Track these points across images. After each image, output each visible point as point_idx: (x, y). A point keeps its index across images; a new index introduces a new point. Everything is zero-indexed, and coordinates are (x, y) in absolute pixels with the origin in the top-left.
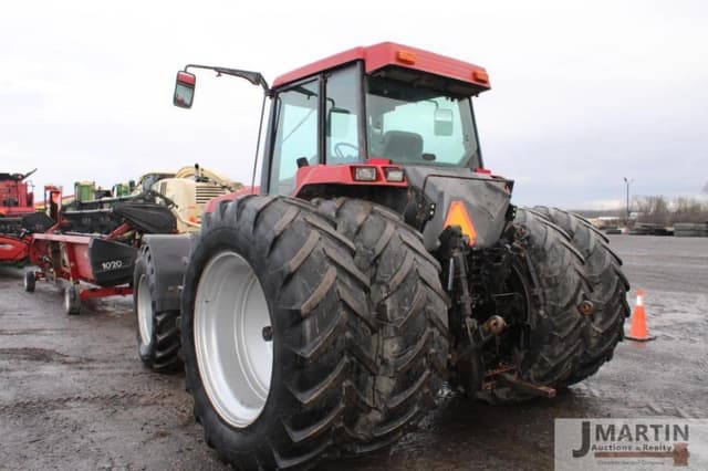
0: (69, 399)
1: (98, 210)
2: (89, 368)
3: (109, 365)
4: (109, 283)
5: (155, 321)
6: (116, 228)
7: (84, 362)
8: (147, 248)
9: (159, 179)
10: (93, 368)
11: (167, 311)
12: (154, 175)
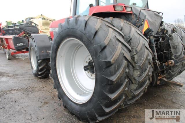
0: (12, 90)
1: (14, 28)
2: (17, 78)
3: (23, 76)
4: (19, 50)
5: (38, 62)
6: (20, 33)
7: (15, 76)
8: (33, 38)
9: (31, 19)
10: (18, 78)
11: (41, 59)
12: (29, 18)
